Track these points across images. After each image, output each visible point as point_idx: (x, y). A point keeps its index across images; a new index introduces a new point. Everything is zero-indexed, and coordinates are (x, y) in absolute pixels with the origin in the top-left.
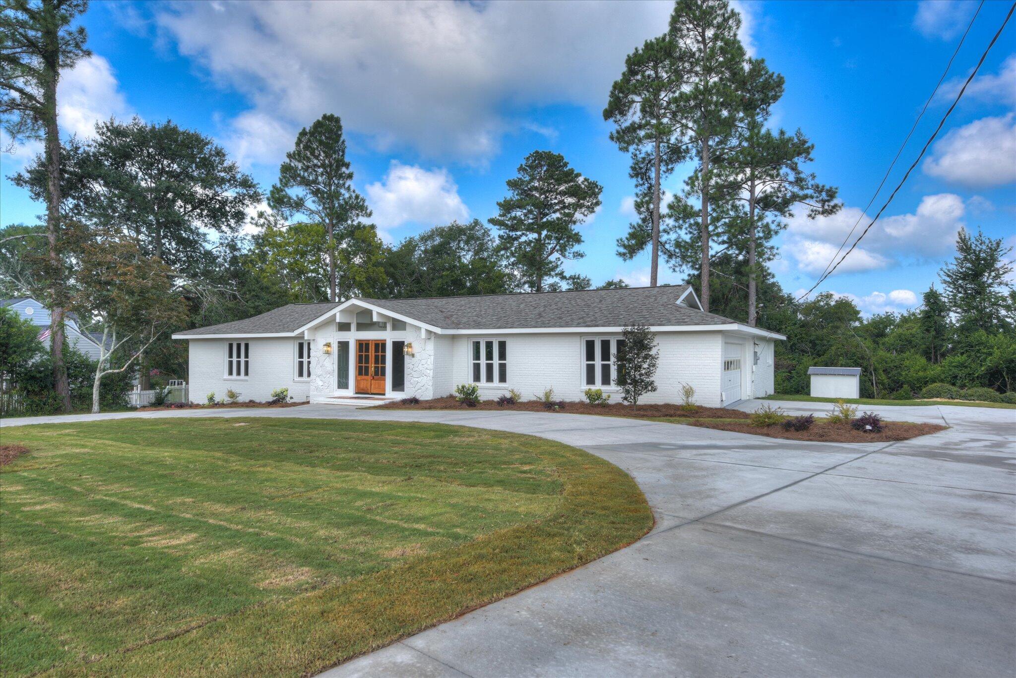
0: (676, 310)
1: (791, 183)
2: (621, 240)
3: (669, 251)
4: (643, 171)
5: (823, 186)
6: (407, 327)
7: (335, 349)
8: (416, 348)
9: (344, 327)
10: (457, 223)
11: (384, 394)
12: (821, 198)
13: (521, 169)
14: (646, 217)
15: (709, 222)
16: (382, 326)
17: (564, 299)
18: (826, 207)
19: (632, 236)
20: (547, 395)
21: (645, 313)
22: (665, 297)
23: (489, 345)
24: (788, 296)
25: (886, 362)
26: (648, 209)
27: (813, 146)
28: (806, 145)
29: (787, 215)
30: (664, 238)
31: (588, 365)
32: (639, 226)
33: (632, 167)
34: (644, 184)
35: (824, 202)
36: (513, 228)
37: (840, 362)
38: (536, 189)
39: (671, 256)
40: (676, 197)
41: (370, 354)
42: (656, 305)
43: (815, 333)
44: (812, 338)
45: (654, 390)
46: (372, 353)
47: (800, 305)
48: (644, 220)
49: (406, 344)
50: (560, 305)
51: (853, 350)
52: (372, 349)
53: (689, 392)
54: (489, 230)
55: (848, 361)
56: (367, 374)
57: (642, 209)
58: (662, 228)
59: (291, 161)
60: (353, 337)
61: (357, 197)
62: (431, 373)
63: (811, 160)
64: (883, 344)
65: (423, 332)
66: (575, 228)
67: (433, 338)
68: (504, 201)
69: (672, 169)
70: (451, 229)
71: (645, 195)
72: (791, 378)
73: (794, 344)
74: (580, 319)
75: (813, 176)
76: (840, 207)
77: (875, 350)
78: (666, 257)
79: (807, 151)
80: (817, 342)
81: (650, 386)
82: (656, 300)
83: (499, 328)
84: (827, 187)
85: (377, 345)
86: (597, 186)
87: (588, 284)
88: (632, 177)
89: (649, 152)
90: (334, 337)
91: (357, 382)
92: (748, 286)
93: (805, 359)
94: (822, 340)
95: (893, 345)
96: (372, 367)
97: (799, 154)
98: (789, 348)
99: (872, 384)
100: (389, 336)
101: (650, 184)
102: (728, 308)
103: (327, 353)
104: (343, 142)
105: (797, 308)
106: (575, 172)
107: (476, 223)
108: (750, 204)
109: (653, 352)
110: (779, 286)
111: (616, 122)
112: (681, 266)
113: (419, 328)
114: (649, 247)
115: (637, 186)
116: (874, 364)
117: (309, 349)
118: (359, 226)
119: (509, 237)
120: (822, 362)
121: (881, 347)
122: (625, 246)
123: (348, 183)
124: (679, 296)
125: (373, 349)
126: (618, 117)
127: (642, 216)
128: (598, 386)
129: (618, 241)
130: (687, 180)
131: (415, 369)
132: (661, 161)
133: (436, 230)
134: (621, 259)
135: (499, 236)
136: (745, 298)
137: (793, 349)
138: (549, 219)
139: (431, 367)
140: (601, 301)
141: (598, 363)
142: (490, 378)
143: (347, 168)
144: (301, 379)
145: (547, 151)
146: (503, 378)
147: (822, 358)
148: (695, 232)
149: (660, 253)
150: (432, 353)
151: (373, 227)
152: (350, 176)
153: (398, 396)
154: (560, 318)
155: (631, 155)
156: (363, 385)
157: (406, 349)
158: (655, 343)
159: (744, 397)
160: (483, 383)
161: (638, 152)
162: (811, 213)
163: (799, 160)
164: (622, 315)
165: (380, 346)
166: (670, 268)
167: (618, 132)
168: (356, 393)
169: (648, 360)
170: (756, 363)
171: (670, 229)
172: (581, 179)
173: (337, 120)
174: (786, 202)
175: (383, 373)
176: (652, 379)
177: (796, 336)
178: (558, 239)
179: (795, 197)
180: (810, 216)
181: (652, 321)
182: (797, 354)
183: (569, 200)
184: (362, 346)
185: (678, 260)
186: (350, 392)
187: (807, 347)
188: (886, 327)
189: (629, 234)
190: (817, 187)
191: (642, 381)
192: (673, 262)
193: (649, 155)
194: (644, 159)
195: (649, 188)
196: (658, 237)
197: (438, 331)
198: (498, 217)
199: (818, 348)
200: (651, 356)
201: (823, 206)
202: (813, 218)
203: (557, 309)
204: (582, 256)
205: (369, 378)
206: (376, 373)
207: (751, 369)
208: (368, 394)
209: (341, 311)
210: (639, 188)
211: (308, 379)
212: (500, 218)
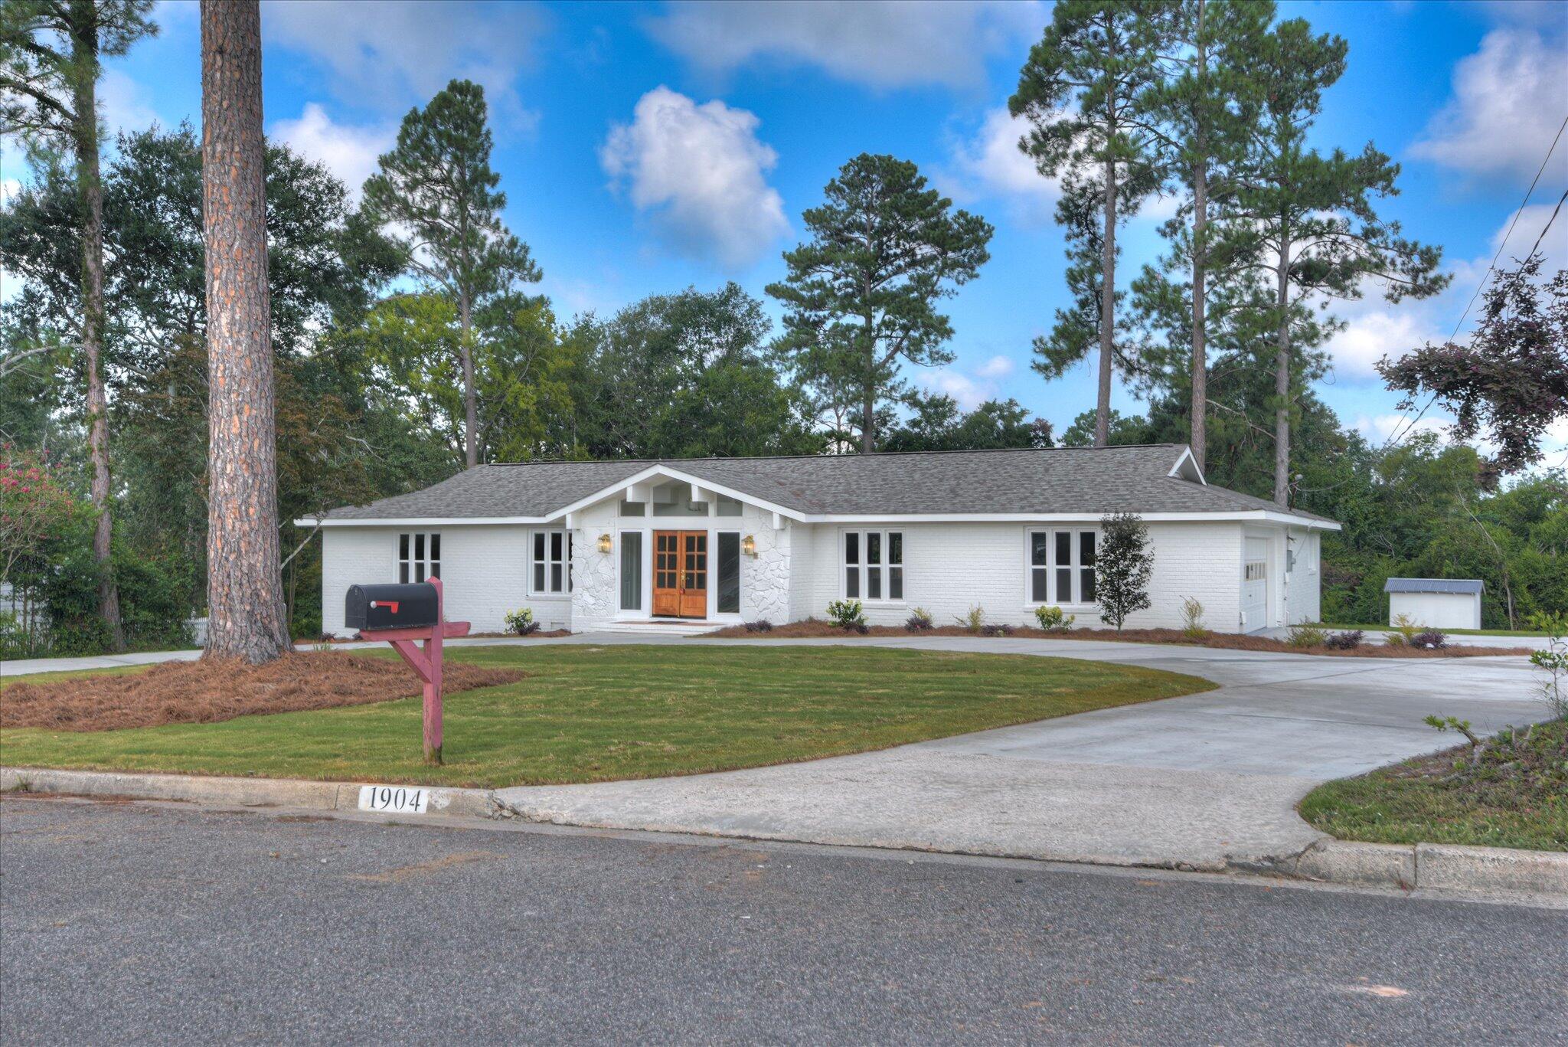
0: (1171, 487)
1: (1355, 237)
2: (1041, 340)
3: (1127, 362)
4: (1082, 210)
5: (1415, 245)
6: (745, 510)
7: (616, 545)
8: (761, 544)
9: (632, 509)
10: (696, 289)
11: (704, 618)
12: (1410, 266)
13: (832, 188)
14: (1087, 299)
15: (1206, 314)
16: (701, 509)
17: (984, 465)
18: (1420, 281)
19: (1061, 333)
20: (975, 616)
21: (1123, 491)
22: (1149, 465)
23: (874, 540)
24: (1352, 436)
25: (1536, 571)
26: (1092, 285)
27: (1398, 169)
28: (1387, 165)
29: (1350, 294)
30: (1121, 337)
31: (1035, 572)
32: (1073, 314)
33: (1060, 204)
34: (1082, 234)
35: (1415, 272)
36: (817, 304)
37: (1445, 569)
38: (861, 228)
39: (1131, 369)
40: (1148, 270)
41: (678, 553)
42: (1138, 479)
43: (1403, 513)
44: (1399, 522)
45: (1147, 605)
46: (681, 553)
47: (1377, 454)
48: (1083, 304)
49: (742, 537)
50: (981, 476)
51: (1471, 547)
52: (681, 545)
53: (1194, 610)
54: (758, 305)
55: (1461, 568)
56: (672, 584)
57: (1081, 285)
58: (1117, 318)
59: (385, 172)
60: (647, 525)
61: (513, 243)
62: (786, 583)
63: (1395, 192)
64: (1537, 535)
65: (776, 520)
66: (939, 306)
67: (789, 528)
68: (798, 251)
69: (1136, 206)
70: (682, 302)
71: (1084, 256)
72: (1355, 600)
73: (1362, 535)
74: (1021, 499)
75: (1396, 227)
76: (1446, 282)
77: (1515, 547)
78: (1122, 372)
79: (1388, 176)
80: (1407, 531)
81: (1139, 601)
82: (1136, 469)
83: (895, 512)
84: (1422, 246)
85: (690, 541)
86: (982, 226)
87: (951, 410)
88: (1059, 221)
89: (1095, 179)
90: (618, 526)
91: (656, 598)
92: (1274, 430)
93: (1383, 564)
94: (1416, 528)
95: (1555, 537)
96: (682, 574)
97: (1371, 183)
98: (1351, 542)
99: (1506, 612)
100: (713, 525)
101: (1094, 234)
102: (1237, 469)
103: (604, 551)
104: (488, 133)
105: (1368, 460)
106: (940, 198)
107: (733, 291)
108: (1280, 277)
109: (1145, 551)
110: (1332, 417)
111: (1031, 118)
112: (1150, 388)
113: (771, 513)
114: (1094, 355)
115: (1068, 238)
116: (1510, 574)
117: (571, 544)
118: (518, 303)
119: (804, 322)
120: (1414, 569)
121: (1533, 540)
122: (1048, 353)
123: (496, 214)
124: (1172, 464)
125: (684, 545)
126: (1036, 108)
127: (1079, 297)
128: (1052, 602)
129: (1035, 343)
130: (1162, 226)
131: (758, 578)
132: (1117, 191)
133: (652, 302)
134: (1040, 377)
135: (785, 320)
136: (1268, 448)
137: (1359, 543)
138: (888, 287)
139: (787, 573)
140: (1047, 470)
141: (1051, 567)
142: (875, 592)
143: (493, 185)
144: (539, 594)
145: (884, 154)
146: (896, 591)
147: (1414, 562)
148: (1177, 324)
149: (1113, 366)
150: (787, 551)
151: (542, 301)
152: (499, 202)
153: (731, 620)
154: (989, 498)
155: (1061, 183)
156: (665, 603)
157: (742, 546)
158: (1148, 539)
159: (1270, 625)
160: (864, 598)
161: (1074, 179)
162: (1391, 291)
163: (1372, 196)
164: (1087, 494)
165: (697, 541)
166: (1130, 392)
167: (1034, 136)
168: (654, 616)
169: (1138, 564)
170: (1289, 569)
171: (1133, 322)
172: (950, 213)
173: (477, 93)
174: (1349, 270)
175: (702, 582)
176: (1142, 590)
177: (1366, 518)
178: (905, 328)
179: (1361, 265)
180: (1389, 297)
181: (1136, 505)
182: (1367, 555)
183: (925, 250)
184: (665, 541)
185: (1145, 377)
186: (645, 613)
187: (1389, 540)
188: (1546, 500)
189: (1056, 328)
190: (1404, 245)
191: (1129, 592)
192: (1135, 380)
193: (1093, 184)
194: (1084, 189)
195: (1093, 242)
196: (1112, 335)
197: (801, 517)
198: (784, 283)
199: (1409, 542)
200: (1141, 557)
201: (1415, 279)
202: (1396, 301)
203: (978, 482)
204: (948, 359)
205: (675, 591)
206: (689, 583)
207: (1281, 580)
208: (675, 616)
209: (637, 485)
210: (1074, 241)
211: (556, 594)
212: (789, 284)
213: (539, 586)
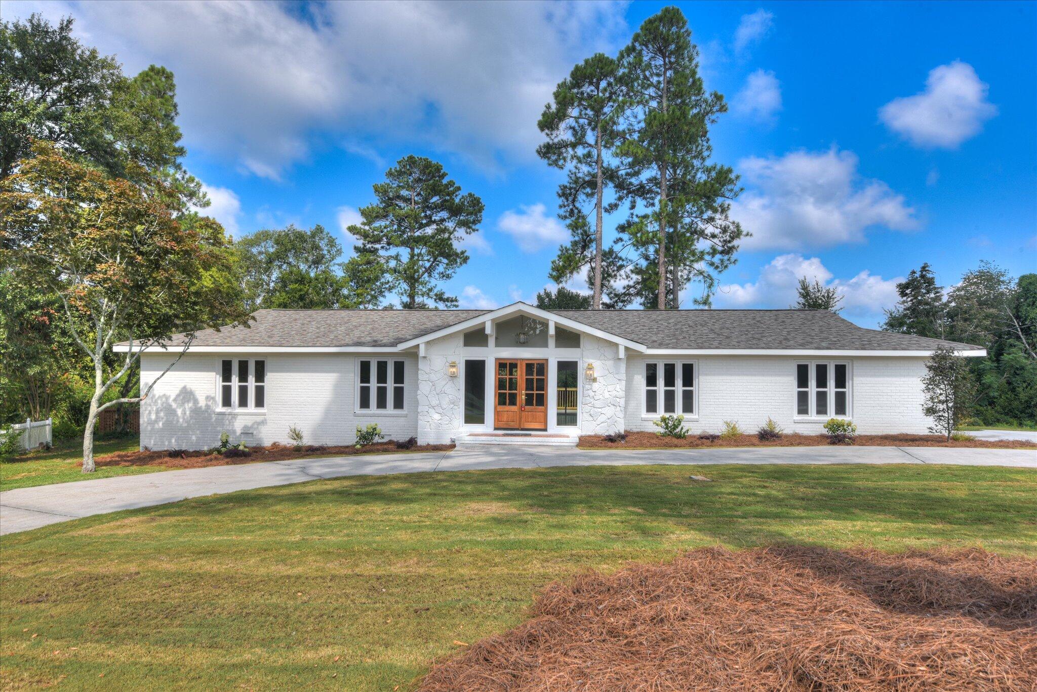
6: (583, 341)
7: (461, 370)
8: (600, 370)
9: (476, 341)
11: (545, 430)
13: (390, 174)
26: (585, 232)
34: (568, 206)
36: (376, 240)
41: (518, 377)
46: (521, 377)
49: (581, 365)
52: (521, 370)
56: (513, 403)
57: (579, 231)
60: (493, 354)
62: (622, 402)
65: (622, 352)
66: (457, 246)
68: (367, 208)
85: (529, 367)
91: (497, 414)
96: (522, 394)
100: (553, 355)
103: (449, 375)
106: (455, 186)
107: (319, 230)
111: (548, 134)
113: (616, 345)
115: (561, 207)
117: (414, 371)
125: (524, 370)
131: (597, 398)
138: (422, 233)
144: (365, 411)
145: (424, 157)
146: (687, 408)
150: (623, 376)
153: (571, 433)
156: (506, 418)
157: (581, 372)
160: (661, 413)
165: (538, 369)
167: (546, 146)
168: (496, 429)
172: (462, 194)
175: (541, 400)
184: (506, 367)
186: (488, 427)
198: (359, 226)
205: (516, 408)
206: (529, 401)
208: (517, 429)
210: (563, 209)
211: (381, 411)
212: (362, 227)
213: (365, 403)
